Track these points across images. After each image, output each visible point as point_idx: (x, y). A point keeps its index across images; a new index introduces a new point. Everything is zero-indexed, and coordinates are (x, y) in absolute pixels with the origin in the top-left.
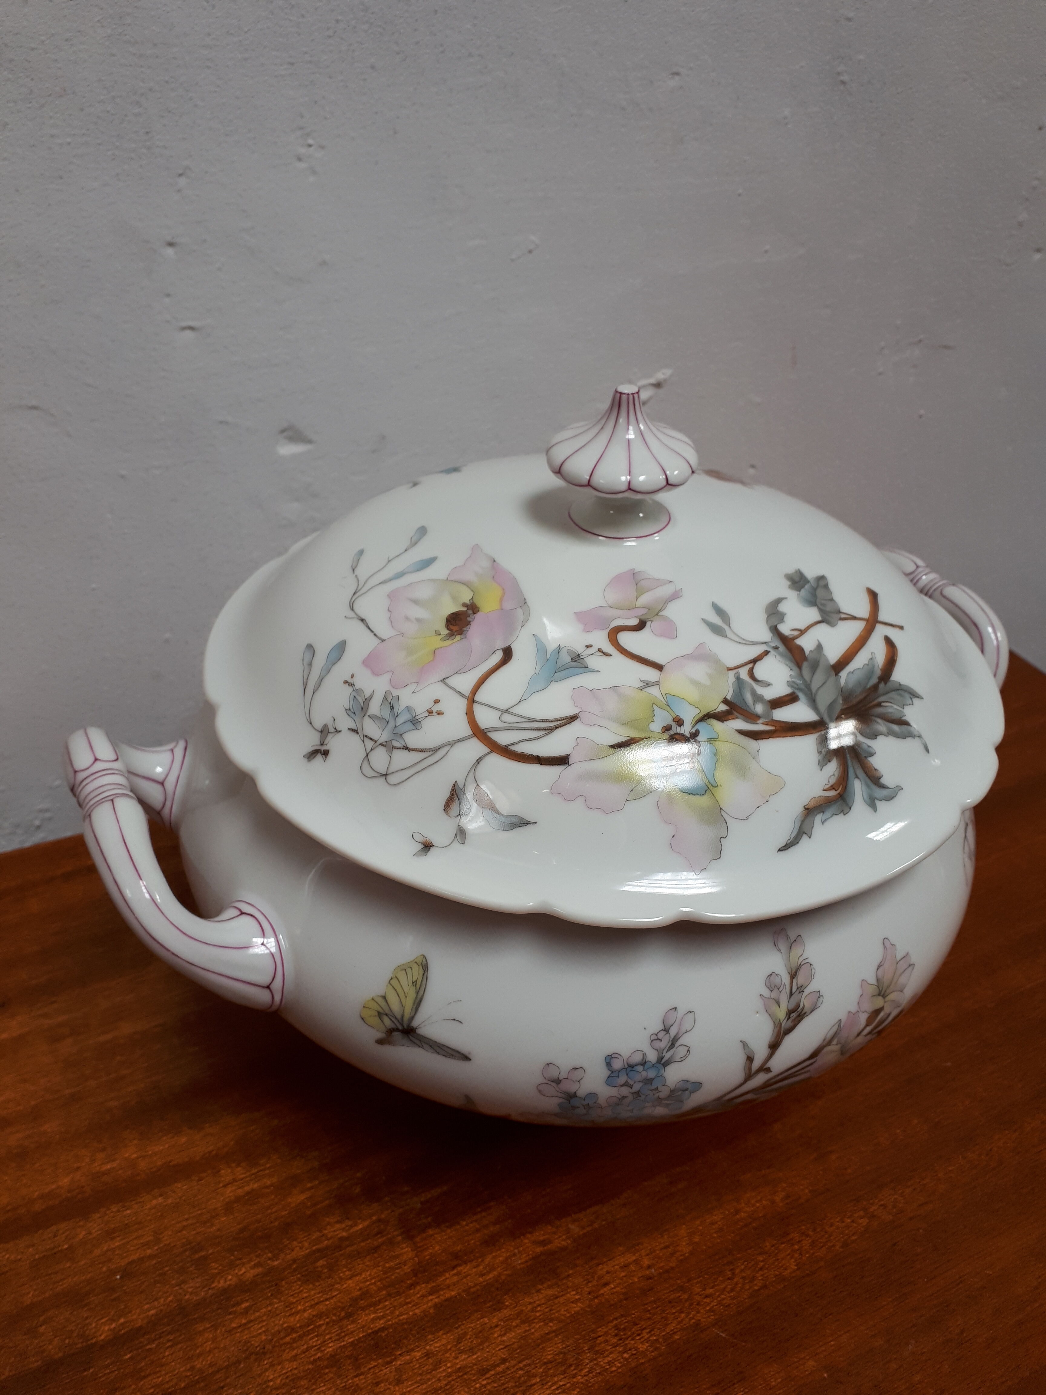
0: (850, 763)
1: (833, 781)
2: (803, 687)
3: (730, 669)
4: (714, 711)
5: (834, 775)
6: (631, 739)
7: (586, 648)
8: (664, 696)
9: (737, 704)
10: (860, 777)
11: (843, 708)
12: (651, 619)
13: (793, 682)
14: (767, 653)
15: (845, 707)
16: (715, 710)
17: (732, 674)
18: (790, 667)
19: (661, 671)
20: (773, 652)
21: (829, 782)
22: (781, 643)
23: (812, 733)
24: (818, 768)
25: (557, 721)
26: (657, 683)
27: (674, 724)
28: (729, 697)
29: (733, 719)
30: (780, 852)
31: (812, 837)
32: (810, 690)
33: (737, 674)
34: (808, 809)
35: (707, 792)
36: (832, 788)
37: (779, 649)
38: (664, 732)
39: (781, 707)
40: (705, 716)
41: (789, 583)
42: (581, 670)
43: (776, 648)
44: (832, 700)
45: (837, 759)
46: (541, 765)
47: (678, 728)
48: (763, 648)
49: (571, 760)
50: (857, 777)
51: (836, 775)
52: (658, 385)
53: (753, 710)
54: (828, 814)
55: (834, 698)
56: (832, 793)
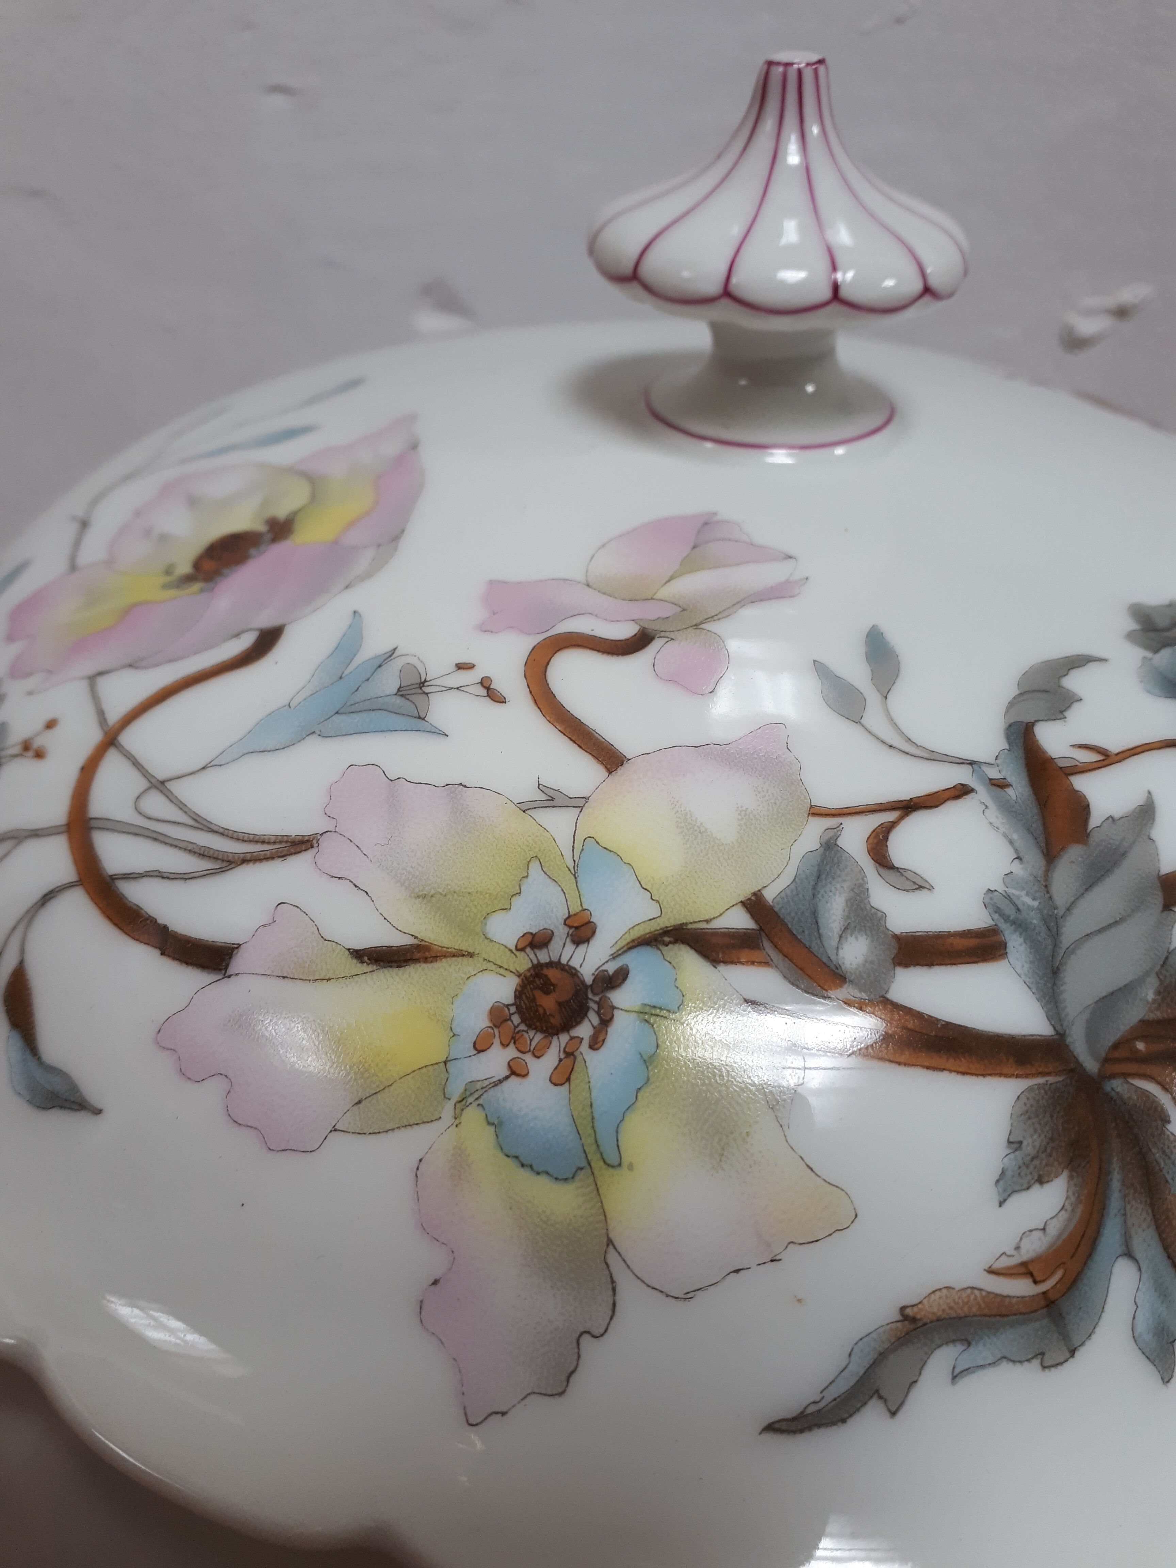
0: (1115, 1202)
1: (1033, 1247)
2: (1035, 920)
3: (816, 812)
4: (704, 925)
5: (1044, 1229)
6: (418, 948)
7: (454, 669)
8: (578, 846)
9: (788, 919)
10: (1139, 1255)
11: (1152, 1016)
12: (672, 635)
13: (1008, 897)
14: (961, 792)
15: (1158, 1015)
16: (707, 921)
17: (816, 829)
18: (1016, 851)
19: (610, 773)
20: (982, 793)
21: (1018, 1248)
22: (1024, 775)
23: (1006, 1076)
24: (992, 1194)
25: (257, 842)
26: (580, 803)
27: (561, 932)
28: (769, 895)
29: (753, 963)
30: (769, 1437)
31: (901, 1415)
32: (1055, 933)
33: (831, 833)
34: (913, 1320)
35: (581, 1174)
36: (1025, 1270)
37: (1010, 791)
38: (523, 950)
39: (930, 964)
40: (666, 932)
41: (1132, 625)
42: (402, 721)
43: (999, 785)
44: (1121, 984)
45: (1071, 1178)
46: (162, 954)
47: (570, 947)
48: (962, 775)
49: (238, 964)
50: (1129, 1254)
51: (1054, 1230)
52: (1122, 313)
53: (831, 953)
54: (981, 1352)
55: (1130, 978)
56: (1021, 1288)
